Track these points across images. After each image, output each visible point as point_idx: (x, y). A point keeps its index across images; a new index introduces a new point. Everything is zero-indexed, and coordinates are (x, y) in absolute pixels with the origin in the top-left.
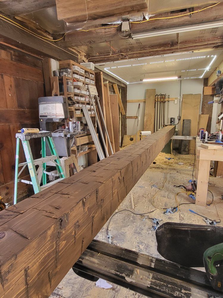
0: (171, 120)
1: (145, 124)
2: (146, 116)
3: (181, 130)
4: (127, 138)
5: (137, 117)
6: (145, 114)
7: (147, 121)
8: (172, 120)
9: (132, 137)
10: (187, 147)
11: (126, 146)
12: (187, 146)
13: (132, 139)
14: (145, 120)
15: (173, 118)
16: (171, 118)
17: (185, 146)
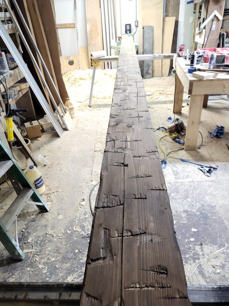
0: (126, 28)
1: (89, 37)
2: (89, 23)
3: (142, 42)
4: (64, 61)
5: (74, 24)
6: (87, 19)
7: (91, 31)
8: (128, 28)
9: (71, 59)
10: (151, 68)
11: (65, 73)
12: (151, 65)
13: (71, 63)
14: (88, 29)
15: (128, 25)
16: (126, 25)
17: (148, 66)
